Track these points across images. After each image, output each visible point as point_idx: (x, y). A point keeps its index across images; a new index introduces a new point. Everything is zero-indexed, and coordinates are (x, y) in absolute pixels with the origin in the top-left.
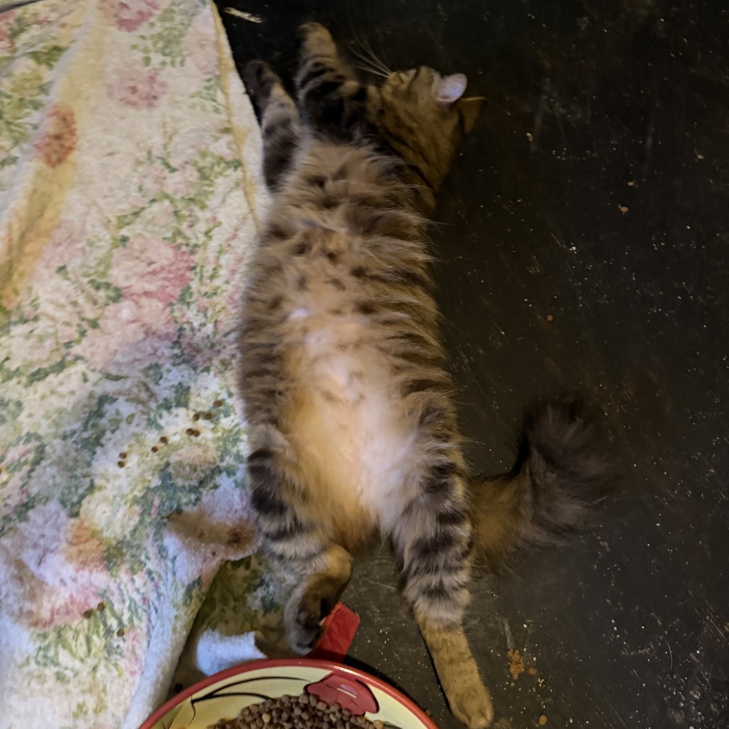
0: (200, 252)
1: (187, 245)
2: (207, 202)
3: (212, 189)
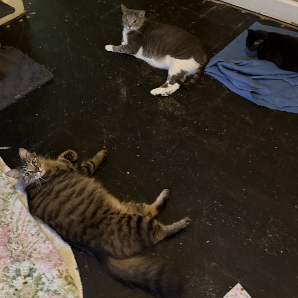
0: (10, 224)
1: (6, 224)
2: (8, 208)
3: (9, 204)
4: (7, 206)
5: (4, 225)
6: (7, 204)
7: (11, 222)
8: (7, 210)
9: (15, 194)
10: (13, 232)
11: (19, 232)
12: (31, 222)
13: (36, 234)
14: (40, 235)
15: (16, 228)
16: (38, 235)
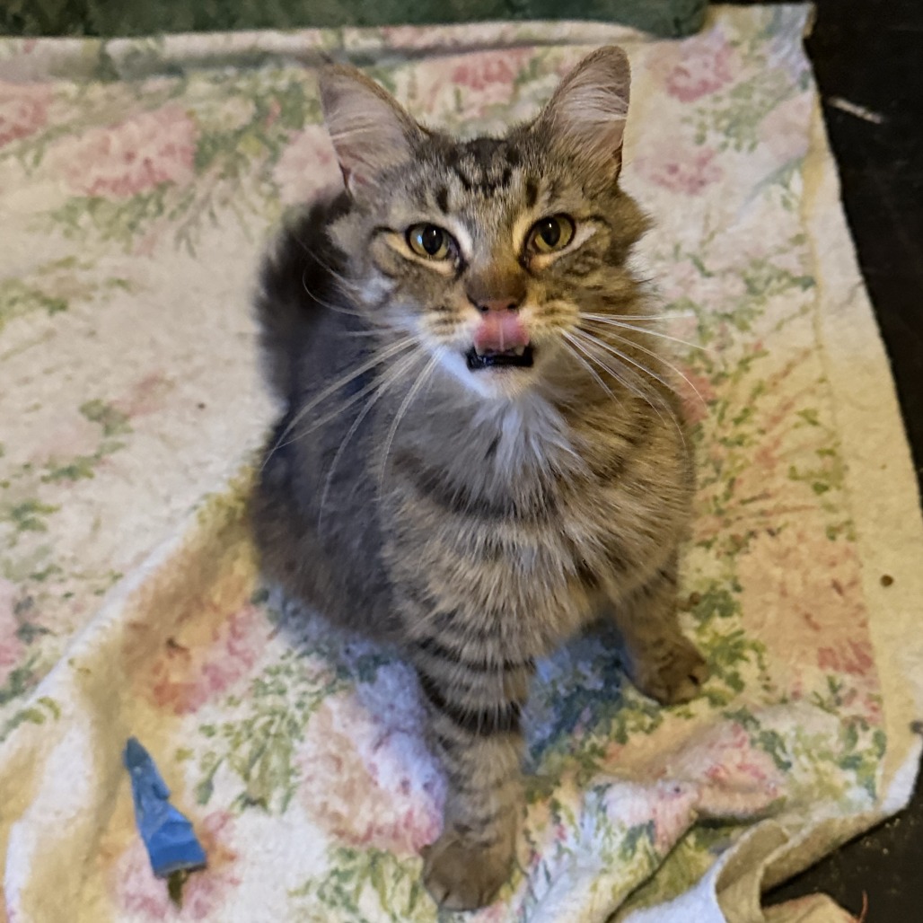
0: (727, 385)
1: (709, 371)
2: (751, 324)
4: (752, 314)
5: (701, 369)
6: (754, 306)
7: (736, 379)
8: (743, 327)
10: (722, 416)
11: (744, 429)
14: (826, 494)
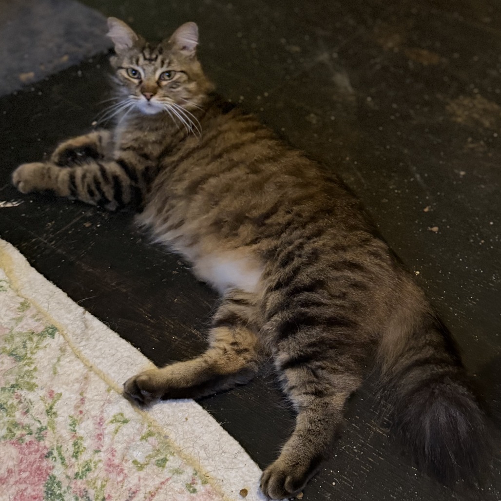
0: (49, 434)
1: (30, 433)
2: (34, 381)
3: (33, 366)
4: (29, 373)
5: (23, 435)
6: (27, 368)
7: (52, 425)
8: (31, 387)
9: (52, 335)
10: (62, 459)
11: (84, 457)
12: (125, 422)
13: (153, 461)
14: (168, 464)
15: (71, 443)
16: (162, 463)
